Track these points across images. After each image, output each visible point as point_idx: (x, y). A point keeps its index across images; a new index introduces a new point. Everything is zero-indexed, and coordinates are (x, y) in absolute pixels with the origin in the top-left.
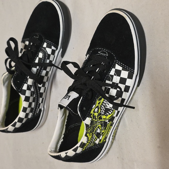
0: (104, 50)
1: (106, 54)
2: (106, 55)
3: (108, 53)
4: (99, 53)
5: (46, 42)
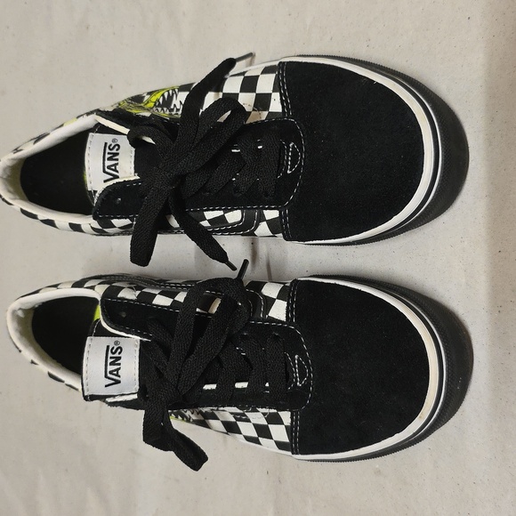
0: (309, 369)
1: (301, 379)
2: (297, 381)
3: (306, 387)
4: (296, 357)
5: (280, 213)
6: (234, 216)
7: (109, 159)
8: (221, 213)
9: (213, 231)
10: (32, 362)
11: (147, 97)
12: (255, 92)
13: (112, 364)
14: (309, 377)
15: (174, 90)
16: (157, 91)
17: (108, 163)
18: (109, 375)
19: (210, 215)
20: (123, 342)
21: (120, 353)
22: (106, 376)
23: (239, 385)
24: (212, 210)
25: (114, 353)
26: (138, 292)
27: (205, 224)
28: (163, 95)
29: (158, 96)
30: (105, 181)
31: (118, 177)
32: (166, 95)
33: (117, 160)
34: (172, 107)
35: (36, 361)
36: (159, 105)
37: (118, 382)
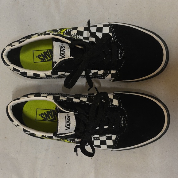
0: (126, 121)
1: (123, 124)
4: (123, 117)
5: (116, 72)
6: (101, 72)
7: (62, 51)
8: (97, 71)
9: (92, 77)
10: (18, 125)
11: (59, 31)
12: (102, 32)
13: (68, 122)
14: (126, 123)
15: (70, 29)
16: (64, 29)
17: (62, 52)
18: (67, 126)
19: (93, 71)
20: (70, 115)
21: (70, 118)
22: (66, 127)
23: (105, 127)
24: (95, 70)
25: (68, 118)
26: (66, 98)
27: (91, 74)
28: (66, 30)
29: (64, 30)
30: (60, 59)
31: (64, 57)
32: (67, 30)
33: (65, 51)
34: (71, 35)
35: (19, 125)
36: (65, 34)
37: (69, 128)
